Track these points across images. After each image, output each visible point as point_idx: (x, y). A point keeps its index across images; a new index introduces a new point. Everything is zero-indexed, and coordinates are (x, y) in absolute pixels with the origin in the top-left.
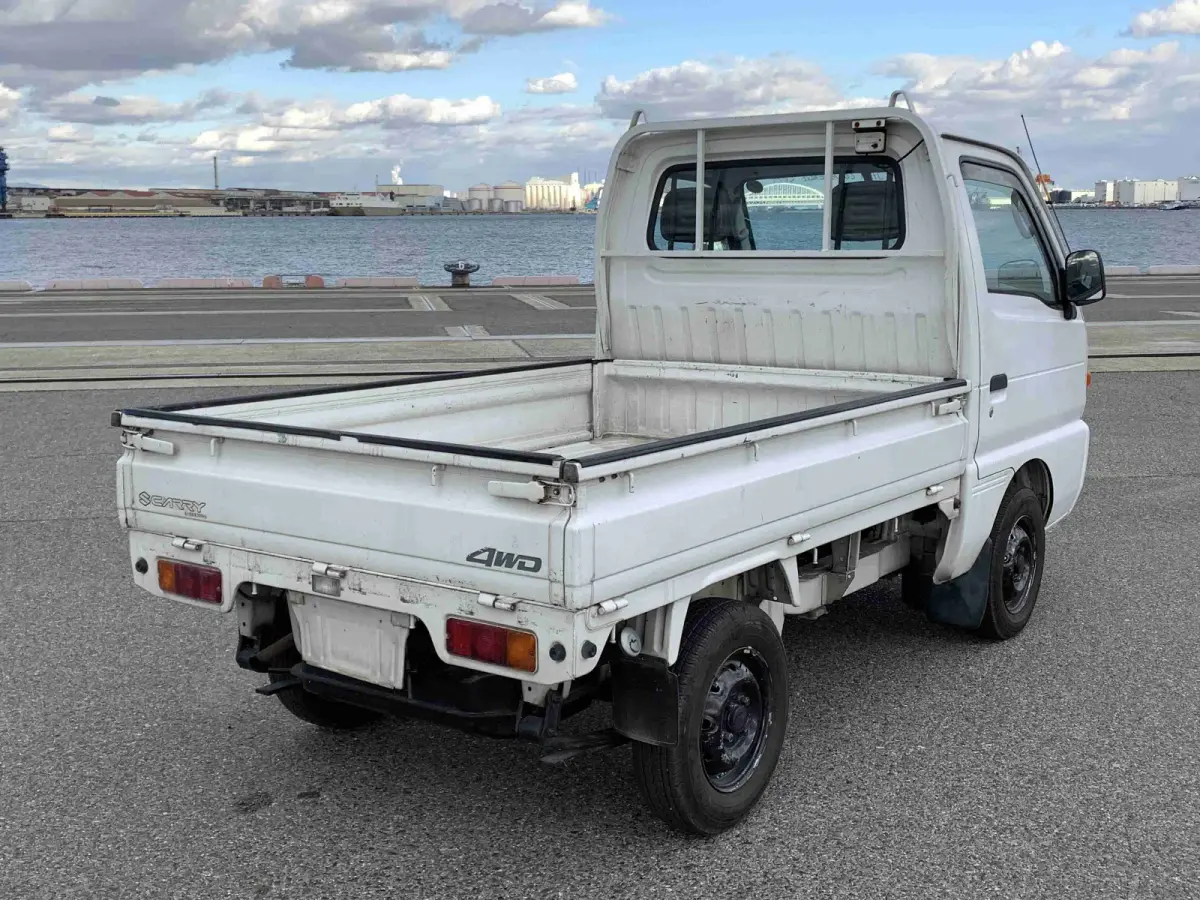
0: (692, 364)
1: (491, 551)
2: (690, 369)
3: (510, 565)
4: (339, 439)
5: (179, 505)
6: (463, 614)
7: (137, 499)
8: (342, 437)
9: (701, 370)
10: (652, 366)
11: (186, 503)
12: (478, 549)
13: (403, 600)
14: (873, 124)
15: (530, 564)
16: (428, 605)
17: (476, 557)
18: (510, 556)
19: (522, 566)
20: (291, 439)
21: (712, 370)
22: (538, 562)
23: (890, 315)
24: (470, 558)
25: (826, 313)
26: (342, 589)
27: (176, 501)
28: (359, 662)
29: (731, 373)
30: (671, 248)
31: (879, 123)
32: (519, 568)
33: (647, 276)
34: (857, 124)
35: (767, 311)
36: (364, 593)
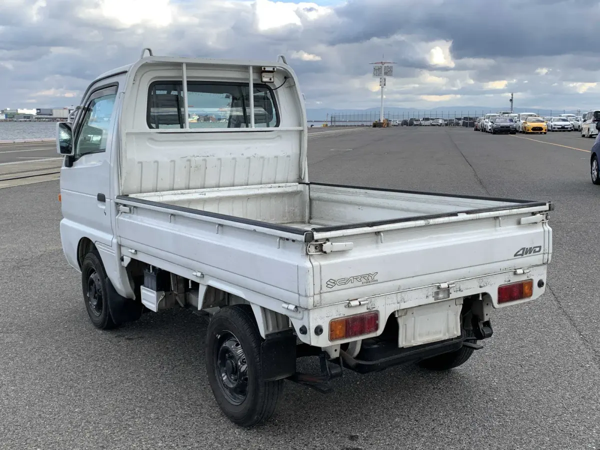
0: (173, 192)
1: (523, 249)
2: (178, 194)
3: (530, 253)
4: (457, 216)
5: (358, 279)
6: (506, 283)
7: (324, 285)
8: (458, 214)
9: (184, 194)
10: (155, 196)
11: (363, 276)
12: (518, 250)
13: (481, 287)
14: (271, 69)
15: (537, 249)
16: (491, 285)
17: (518, 254)
18: (531, 248)
19: (535, 252)
20: (432, 221)
21: (190, 193)
22: (540, 247)
23: (276, 157)
24: (515, 255)
25: (249, 158)
26: (451, 293)
27: (356, 278)
28: (436, 333)
29: (201, 193)
30: (157, 127)
31: (274, 69)
32: (534, 253)
33: (148, 144)
34: (264, 69)
35: (220, 159)
36: (462, 291)
